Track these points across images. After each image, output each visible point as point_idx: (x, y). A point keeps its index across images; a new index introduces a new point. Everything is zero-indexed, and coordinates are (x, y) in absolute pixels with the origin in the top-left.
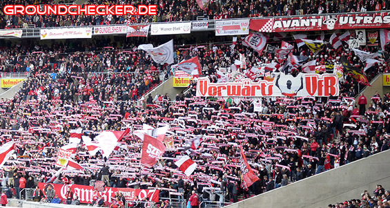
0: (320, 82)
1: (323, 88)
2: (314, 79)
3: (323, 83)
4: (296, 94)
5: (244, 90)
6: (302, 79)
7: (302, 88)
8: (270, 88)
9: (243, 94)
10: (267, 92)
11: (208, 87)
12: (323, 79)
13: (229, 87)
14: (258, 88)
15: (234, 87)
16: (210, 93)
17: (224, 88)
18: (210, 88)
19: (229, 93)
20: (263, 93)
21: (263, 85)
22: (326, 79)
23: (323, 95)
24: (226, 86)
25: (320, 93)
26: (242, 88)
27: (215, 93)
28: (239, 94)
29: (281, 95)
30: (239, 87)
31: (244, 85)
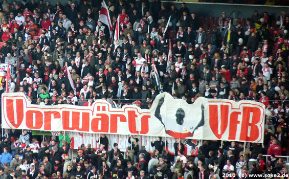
0: (235, 114)
1: (239, 126)
2: (225, 109)
3: (240, 118)
4: (191, 135)
5: (95, 121)
6: (203, 107)
7: (202, 123)
8: (145, 120)
9: (95, 128)
10: (139, 127)
11: (25, 110)
12: (241, 111)
13: (66, 114)
14: (123, 119)
15: (76, 115)
16: (29, 124)
17: (57, 115)
18: (29, 114)
19: (66, 125)
20: (132, 128)
21: (132, 115)
22: (247, 110)
23: (237, 139)
24: (61, 112)
25: (232, 135)
26: (91, 118)
27: (39, 124)
28: (86, 128)
29: (164, 135)
30: (86, 116)
31: (96, 112)
